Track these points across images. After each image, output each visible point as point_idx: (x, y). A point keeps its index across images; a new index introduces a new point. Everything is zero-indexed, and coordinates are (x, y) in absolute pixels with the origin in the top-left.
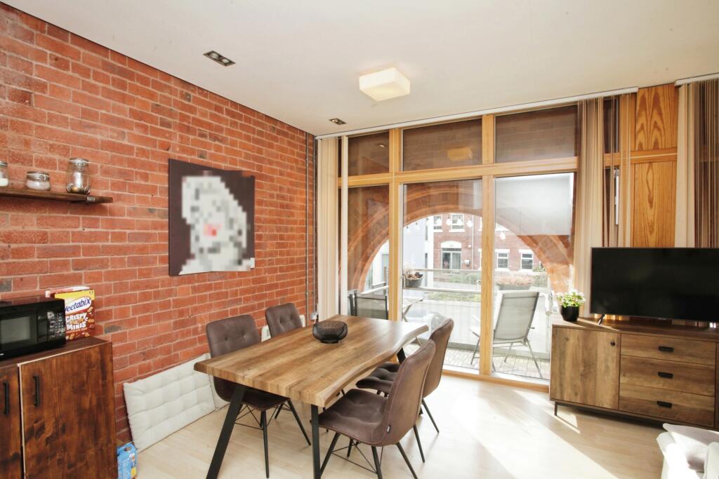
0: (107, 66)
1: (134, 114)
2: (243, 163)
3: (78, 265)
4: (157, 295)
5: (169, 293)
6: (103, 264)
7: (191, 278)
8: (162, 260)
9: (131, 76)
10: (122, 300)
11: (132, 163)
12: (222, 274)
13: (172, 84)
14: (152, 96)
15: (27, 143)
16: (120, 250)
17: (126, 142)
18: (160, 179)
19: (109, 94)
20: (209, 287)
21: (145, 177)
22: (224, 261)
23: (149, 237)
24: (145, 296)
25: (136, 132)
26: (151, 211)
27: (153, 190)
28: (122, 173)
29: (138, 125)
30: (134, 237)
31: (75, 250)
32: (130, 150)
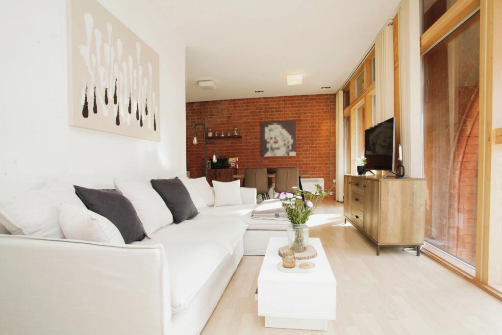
0: (244, 103)
1: (251, 113)
2: (290, 117)
3: (238, 153)
4: (257, 162)
5: (261, 162)
6: (243, 152)
7: (268, 158)
8: (259, 152)
9: (249, 103)
10: (248, 162)
11: (251, 126)
12: (281, 157)
13: (262, 100)
14: (255, 106)
15: (229, 126)
16: (247, 149)
17: (249, 121)
18: (258, 129)
19: (244, 110)
20: (275, 162)
21: (254, 129)
22: (281, 153)
23: (255, 145)
24: (254, 162)
25: (252, 117)
26: (256, 138)
27: (256, 132)
28: (249, 129)
29: (252, 115)
30: (251, 146)
31: (237, 149)
32: (250, 122)
